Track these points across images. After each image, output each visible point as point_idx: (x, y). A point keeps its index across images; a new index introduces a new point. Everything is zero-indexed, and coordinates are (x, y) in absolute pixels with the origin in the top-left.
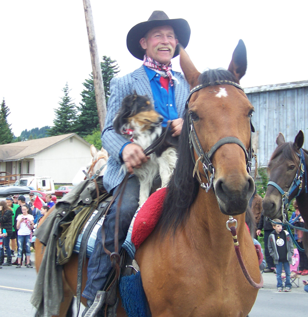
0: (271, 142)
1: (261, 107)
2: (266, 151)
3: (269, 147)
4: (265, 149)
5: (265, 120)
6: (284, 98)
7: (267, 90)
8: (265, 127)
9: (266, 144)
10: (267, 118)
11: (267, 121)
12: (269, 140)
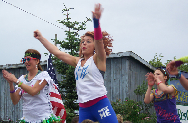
0: (9, 104)
1: (2, 80)
2: (5, 110)
3: (7, 107)
4: (4, 109)
5: (5, 89)
6: (18, 74)
7: (7, 68)
8: (5, 94)
9: (5, 105)
10: (6, 87)
11: (6, 89)
12: (8, 103)
